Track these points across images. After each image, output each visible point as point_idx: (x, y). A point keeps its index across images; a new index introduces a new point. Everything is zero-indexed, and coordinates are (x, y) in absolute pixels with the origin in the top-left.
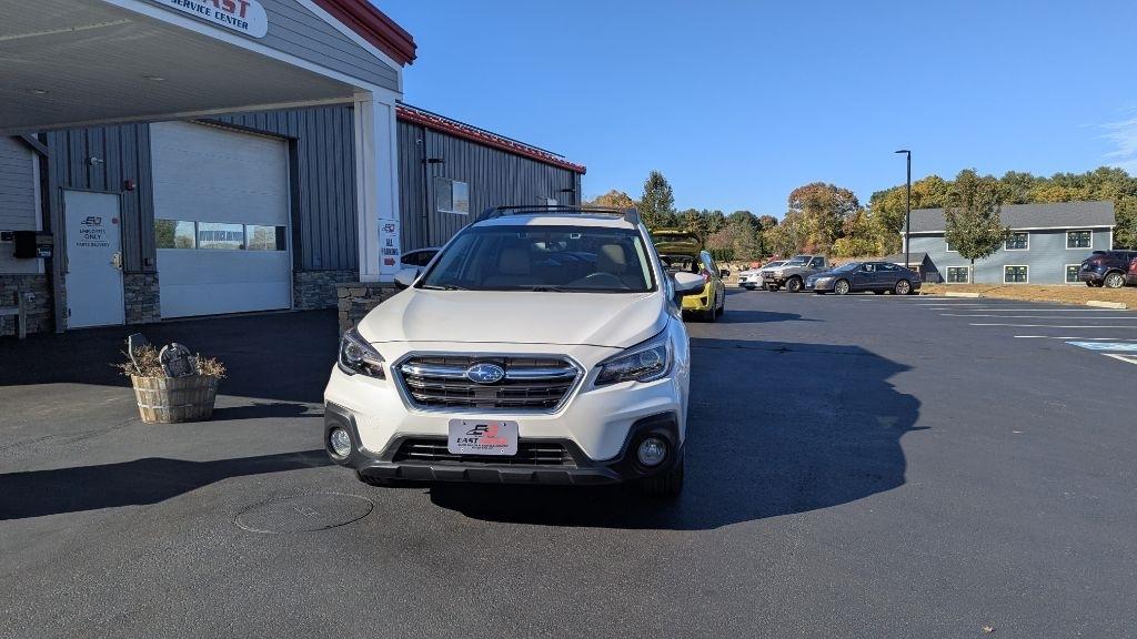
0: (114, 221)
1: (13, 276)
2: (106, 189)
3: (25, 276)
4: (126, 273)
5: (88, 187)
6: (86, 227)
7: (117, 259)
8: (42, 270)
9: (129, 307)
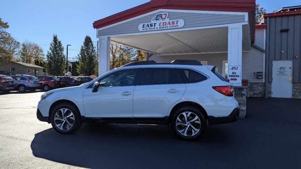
0: (290, 68)
1: (256, 83)
2: (287, 59)
3: (259, 83)
4: (293, 83)
5: (281, 59)
6: (280, 70)
7: (290, 79)
8: (264, 81)
9: (293, 93)
